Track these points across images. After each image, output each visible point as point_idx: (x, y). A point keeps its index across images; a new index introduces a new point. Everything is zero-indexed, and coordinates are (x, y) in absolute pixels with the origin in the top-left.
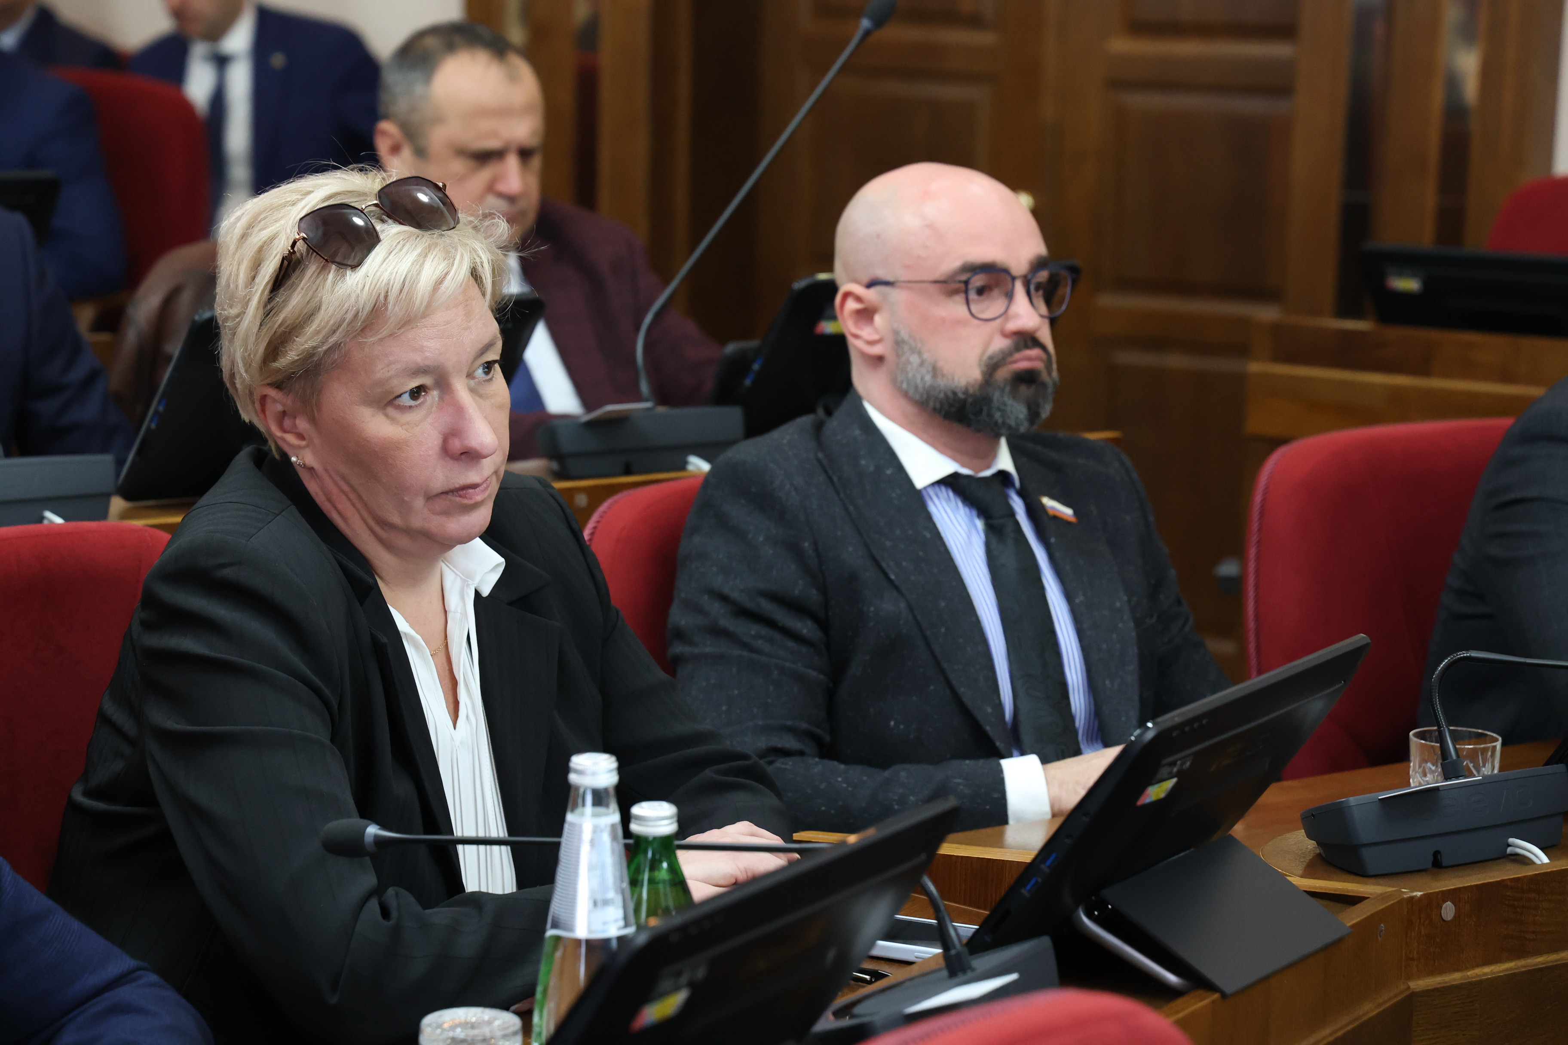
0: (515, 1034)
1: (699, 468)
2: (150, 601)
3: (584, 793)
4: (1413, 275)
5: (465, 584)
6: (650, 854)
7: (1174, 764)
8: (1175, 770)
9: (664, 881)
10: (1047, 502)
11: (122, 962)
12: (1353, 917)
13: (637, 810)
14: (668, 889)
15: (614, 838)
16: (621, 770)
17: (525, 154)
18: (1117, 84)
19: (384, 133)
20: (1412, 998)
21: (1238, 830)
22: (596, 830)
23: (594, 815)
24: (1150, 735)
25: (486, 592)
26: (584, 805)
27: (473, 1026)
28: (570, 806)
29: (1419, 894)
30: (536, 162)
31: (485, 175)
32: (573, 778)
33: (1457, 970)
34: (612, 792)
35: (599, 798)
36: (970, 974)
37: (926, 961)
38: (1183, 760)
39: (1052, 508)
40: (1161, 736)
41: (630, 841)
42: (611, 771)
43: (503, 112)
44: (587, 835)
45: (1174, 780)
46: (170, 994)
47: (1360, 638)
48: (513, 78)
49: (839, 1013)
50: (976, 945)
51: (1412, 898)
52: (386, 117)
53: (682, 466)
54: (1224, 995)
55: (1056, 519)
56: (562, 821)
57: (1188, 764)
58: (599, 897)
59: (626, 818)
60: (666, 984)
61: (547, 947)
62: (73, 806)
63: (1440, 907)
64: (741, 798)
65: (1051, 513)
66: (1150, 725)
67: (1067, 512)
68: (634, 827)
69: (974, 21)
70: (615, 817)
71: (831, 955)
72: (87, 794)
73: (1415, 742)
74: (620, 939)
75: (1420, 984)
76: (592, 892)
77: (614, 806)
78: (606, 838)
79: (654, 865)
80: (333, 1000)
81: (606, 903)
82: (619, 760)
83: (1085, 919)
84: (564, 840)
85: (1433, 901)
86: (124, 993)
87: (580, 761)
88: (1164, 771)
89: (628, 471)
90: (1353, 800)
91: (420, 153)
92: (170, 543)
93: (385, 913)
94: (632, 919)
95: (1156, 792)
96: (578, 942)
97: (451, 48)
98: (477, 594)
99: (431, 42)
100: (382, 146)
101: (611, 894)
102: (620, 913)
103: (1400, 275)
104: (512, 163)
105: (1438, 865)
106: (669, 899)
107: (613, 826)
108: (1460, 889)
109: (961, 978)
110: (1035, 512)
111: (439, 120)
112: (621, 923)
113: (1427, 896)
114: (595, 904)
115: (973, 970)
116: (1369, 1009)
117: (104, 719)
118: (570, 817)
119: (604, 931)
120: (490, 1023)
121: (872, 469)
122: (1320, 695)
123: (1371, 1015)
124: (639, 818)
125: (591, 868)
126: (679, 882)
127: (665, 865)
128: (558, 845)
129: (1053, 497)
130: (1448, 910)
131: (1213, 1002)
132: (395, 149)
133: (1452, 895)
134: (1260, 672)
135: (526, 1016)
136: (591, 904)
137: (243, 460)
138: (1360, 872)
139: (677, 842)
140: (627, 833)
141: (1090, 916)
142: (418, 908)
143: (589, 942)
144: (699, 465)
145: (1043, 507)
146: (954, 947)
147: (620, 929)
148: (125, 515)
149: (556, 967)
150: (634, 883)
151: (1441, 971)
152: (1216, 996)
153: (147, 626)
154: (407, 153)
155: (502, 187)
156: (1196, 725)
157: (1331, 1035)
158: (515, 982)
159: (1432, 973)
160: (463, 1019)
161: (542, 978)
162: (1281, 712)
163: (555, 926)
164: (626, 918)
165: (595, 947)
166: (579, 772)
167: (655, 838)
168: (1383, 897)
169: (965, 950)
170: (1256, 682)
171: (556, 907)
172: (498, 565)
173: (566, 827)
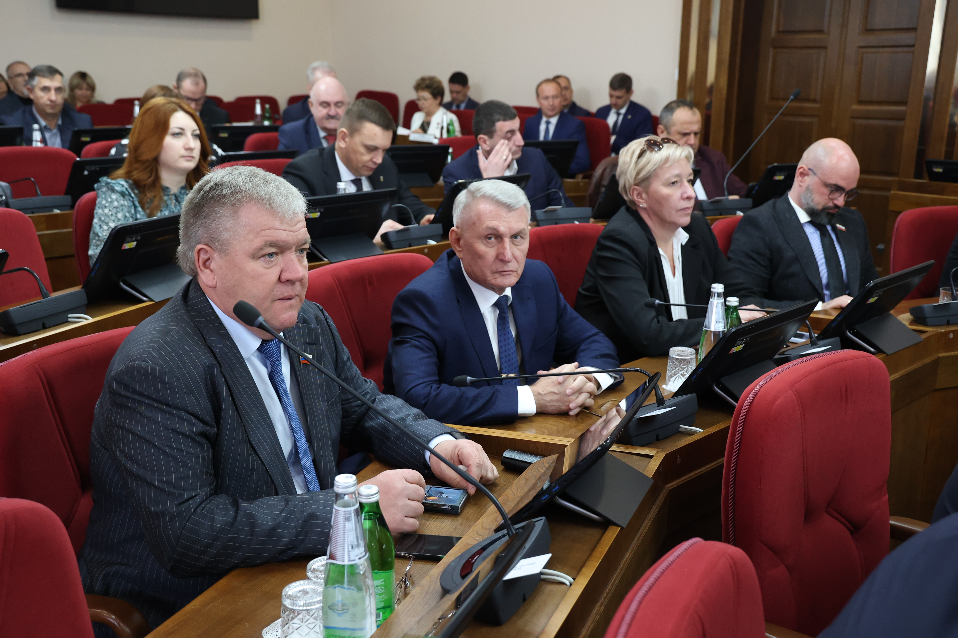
0: (694, 354)
1: (739, 215)
2: (598, 243)
3: (715, 294)
4: (941, 168)
5: (678, 242)
6: (731, 311)
7: (877, 293)
8: (878, 294)
9: (734, 318)
10: (838, 226)
11: (595, 330)
12: (924, 336)
13: (728, 299)
14: (736, 320)
15: (722, 306)
16: (725, 288)
17: (696, 134)
18: (853, 117)
19: (660, 128)
20: (939, 358)
21: (892, 312)
22: (717, 303)
23: (717, 300)
24: (872, 285)
25: (684, 244)
26: (714, 297)
27: (683, 351)
28: (711, 297)
29: (943, 331)
30: (699, 136)
31: (685, 139)
32: (712, 290)
33: (952, 351)
34: (722, 293)
35: (719, 295)
36: (817, 346)
37: (801, 343)
38: (880, 291)
39: (839, 227)
40: (875, 285)
41: (726, 307)
42: (722, 288)
43: (691, 123)
44: (715, 304)
45: (877, 297)
46: (606, 338)
47: (932, 261)
48: (694, 114)
49: (780, 355)
50: (819, 338)
51: (942, 332)
52: (660, 124)
53: (735, 214)
54: (887, 355)
55: (841, 230)
56: (709, 300)
57: (881, 293)
58: (718, 321)
59: (725, 301)
60: (739, 342)
61: (704, 333)
62: (579, 293)
63: (949, 335)
64: (751, 299)
65: (839, 228)
66: (872, 282)
67: (843, 228)
68: (727, 303)
69: (814, 101)
70: (723, 300)
71: (782, 338)
72: (583, 290)
73: (942, 291)
74: (723, 332)
75: (942, 355)
76: (716, 319)
77: (722, 297)
78: (720, 305)
79: (732, 313)
80: (645, 343)
81: (720, 322)
82: (724, 286)
83: (849, 333)
84: (709, 306)
85: (948, 333)
86: (595, 338)
87: (715, 286)
88: (875, 295)
89: (721, 215)
90: (925, 305)
91: (669, 133)
92: (604, 229)
93: (659, 322)
94: (726, 326)
95: (872, 300)
96: (711, 332)
97: (678, 106)
98: (682, 245)
99: (673, 105)
100: (659, 131)
101: (721, 320)
102: (723, 325)
103: (937, 167)
104: (692, 136)
105: (948, 324)
106: (736, 322)
107: (722, 302)
108: (955, 330)
109: (815, 347)
110: (834, 229)
111: (674, 125)
112: (723, 328)
113: (945, 332)
114: (717, 322)
115: (818, 345)
116: (927, 361)
117: (587, 272)
118: (711, 300)
119: (718, 329)
120: (687, 351)
121: (789, 216)
122: (918, 276)
123: (927, 362)
124: (728, 301)
125: (716, 313)
126: (739, 318)
127: (735, 313)
128: (707, 307)
129: (840, 224)
130: (951, 336)
131: (884, 356)
132: (662, 132)
133: (953, 332)
134: (893, 272)
135: (697, 350)
136: (716, 322)
137: (623, 209)
138: (926, 325)
139: (738, 308)
140: (726, 305)
141: (850, 332)
142: (667, 322)
143: (714, 332)
144: (740, 214)
145: (836, 227)
146: (813, 339)
147: (723, 329)
148: (593, 222)
149: (706, 338)
150: (727, 318)
151: (948, 352)
152: (886, 355)
153: (599, 250)
154: (665, 133)
155: (689, 142)
156: (885, 283)
157: (916, 366)
158: (693, 341)
159: (945, 352)
160: (680, 349)
161: (701, 341)
162: (903, 282)
163: (705, 327)
164: (724, 326)
165: (716, 334)
166: (714, 288)
167: (733, 306)
168: (933, 331)
169: (816, 339)
170: (892, 275)
171: (706, 322)
172: (687, 237)
173: (710, 302)
